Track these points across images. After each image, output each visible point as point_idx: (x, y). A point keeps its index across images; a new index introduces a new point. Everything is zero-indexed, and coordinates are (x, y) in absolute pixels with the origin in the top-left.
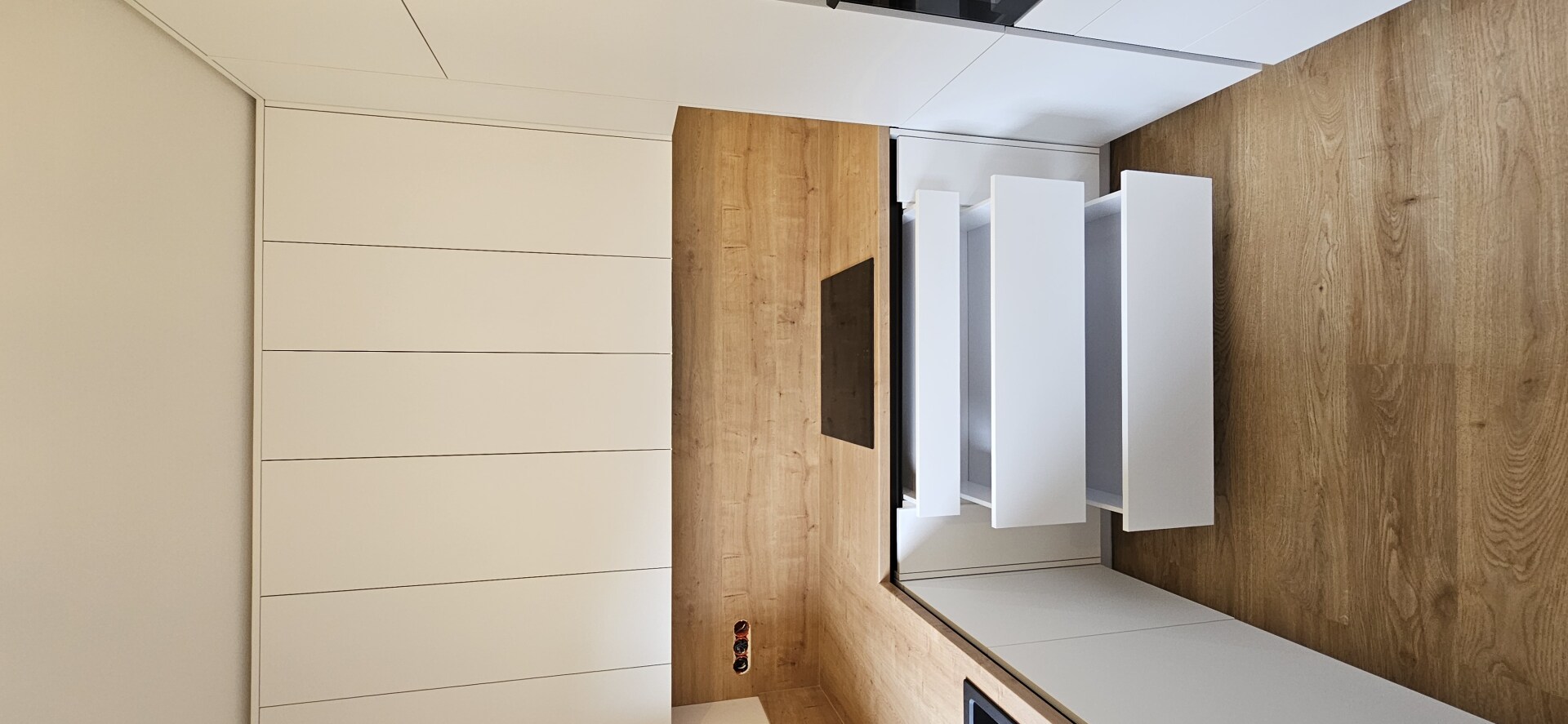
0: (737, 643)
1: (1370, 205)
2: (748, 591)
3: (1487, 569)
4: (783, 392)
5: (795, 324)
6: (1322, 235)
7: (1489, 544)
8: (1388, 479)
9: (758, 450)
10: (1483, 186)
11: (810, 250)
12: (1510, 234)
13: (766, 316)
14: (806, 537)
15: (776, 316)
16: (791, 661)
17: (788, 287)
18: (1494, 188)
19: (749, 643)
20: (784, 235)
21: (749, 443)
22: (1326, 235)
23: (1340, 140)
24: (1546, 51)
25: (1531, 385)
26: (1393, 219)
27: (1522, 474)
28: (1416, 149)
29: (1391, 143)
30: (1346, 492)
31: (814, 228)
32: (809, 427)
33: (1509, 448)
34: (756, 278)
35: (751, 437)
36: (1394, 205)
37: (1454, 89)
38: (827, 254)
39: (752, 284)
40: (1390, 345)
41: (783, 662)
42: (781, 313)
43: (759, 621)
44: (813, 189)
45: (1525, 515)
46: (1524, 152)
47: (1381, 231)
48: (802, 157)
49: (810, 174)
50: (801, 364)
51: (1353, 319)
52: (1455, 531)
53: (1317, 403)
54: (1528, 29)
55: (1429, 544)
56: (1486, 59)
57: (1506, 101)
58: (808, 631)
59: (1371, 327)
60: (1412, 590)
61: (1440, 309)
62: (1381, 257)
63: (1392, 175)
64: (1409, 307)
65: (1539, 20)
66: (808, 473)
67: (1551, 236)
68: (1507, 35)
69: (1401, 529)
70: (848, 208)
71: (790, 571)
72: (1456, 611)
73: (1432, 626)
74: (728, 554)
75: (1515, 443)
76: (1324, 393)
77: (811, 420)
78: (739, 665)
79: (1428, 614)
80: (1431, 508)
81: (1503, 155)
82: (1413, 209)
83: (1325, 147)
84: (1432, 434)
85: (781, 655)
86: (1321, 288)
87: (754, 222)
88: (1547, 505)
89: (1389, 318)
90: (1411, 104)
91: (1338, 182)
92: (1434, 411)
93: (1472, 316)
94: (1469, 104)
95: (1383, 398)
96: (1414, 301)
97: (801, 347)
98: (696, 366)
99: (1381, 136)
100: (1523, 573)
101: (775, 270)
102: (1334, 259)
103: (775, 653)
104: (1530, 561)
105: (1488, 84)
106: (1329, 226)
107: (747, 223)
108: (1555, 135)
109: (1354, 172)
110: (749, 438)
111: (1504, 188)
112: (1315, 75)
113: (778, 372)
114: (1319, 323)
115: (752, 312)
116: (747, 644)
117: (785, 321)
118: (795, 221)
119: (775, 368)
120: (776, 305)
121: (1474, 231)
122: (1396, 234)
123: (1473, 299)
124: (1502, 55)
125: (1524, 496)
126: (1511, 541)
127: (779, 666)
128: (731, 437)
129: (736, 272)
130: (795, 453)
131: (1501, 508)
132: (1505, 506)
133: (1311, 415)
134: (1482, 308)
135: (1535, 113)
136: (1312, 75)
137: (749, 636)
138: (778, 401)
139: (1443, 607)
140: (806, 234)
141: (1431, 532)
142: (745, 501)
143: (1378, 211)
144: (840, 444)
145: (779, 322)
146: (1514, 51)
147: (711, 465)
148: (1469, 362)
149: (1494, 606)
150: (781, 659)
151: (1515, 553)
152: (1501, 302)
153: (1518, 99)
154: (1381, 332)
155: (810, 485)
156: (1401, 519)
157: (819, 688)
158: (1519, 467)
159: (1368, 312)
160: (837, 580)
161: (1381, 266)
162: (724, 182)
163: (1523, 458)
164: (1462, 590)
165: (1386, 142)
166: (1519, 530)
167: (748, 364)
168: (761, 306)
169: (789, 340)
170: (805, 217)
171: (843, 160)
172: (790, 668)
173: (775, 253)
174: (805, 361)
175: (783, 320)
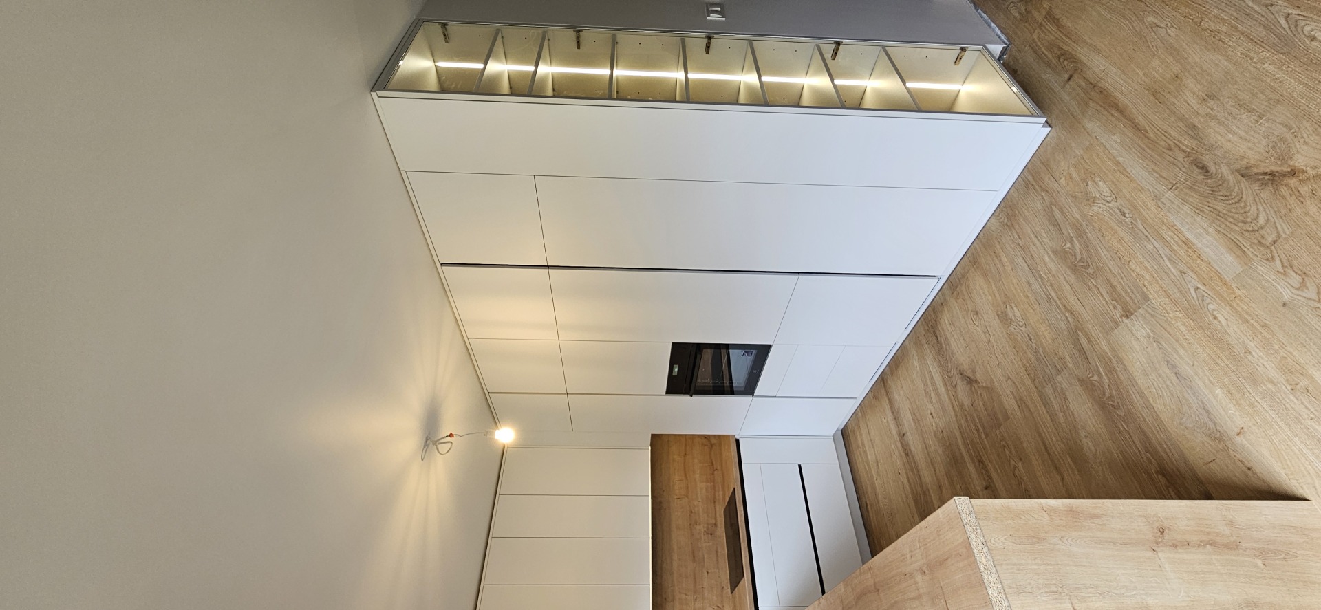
1: (898, 439)
4: (709, 571)
5: (713, 536)
9: (698, 604)
10: (912, 426)
11: (717, 498)
13: (698, 531)
15: (703, 531)
17: (708, 516)
20: (704, 491)
21: (693, 600)
23: (887, 419)
26: (903, 442)
28: (899, 418)
31: (719, 487)
32: (725, 591)
34: (692, 512)
35: (694, 597)
36: (902, 437)
37: (900, 402)
38: (724, 498)
39: (690, 515)
42: (705, 529)
44: (716, 469)
46: (914, 414)
47: (903, 447)
48: (710, 456)
49: (714, 463)
50: (717, 557)
63: (898, 427)
87: (690, 486)
96: (915, 469)
97: (717, 548)
101: (701, 508)
102: (899, 462)
106: (894, 450)
107: (686, 487)
109: (891, 427)
110: (692, 597)
111: (915, 426)
113: (706, 561)
115: (691, 529)
118: (709, 484)
119: (704, 559)
120: (702, 526)
121: (916, 440)
128: (683, 596)
129: (682, 510)
130: (718, 607)
138: (707, 576)
140: (715, 491)
144: (737, 590)
145: (704, 534)
162: (675, 469)
165: (894, 417)
167: (690, 556)
168: (695, 526)
169: (710, 544)
170: (714, 482)
171: (723, 452)
173: (700, 500)
174: (719, 554)
175: (706, 533)
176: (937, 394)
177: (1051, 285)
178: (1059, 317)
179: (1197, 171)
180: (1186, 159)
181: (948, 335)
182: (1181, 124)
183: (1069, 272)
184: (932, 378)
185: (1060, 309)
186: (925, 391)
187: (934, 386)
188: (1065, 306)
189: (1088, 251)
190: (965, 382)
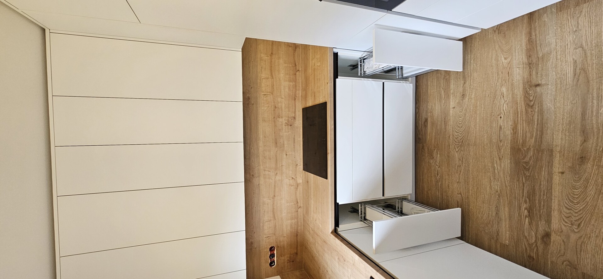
0: (270, 255)
1: (521, 86)
2: (275, 234)
3: (563, 226)
4: (288, 154)
5: (292, 126)
6: (502, 97)
7: (564, 218)
8: (525, 191)
9: (278, 178)
10: (566, 81)
11: (297, 96)
12: (577, 101)
13: (280, 123)
14: (297, 211)
15: (284, 122)
16: (292, 261)
17: (289, 111)
18: (571, 83)
19: (275, 255)
20: (287, 90)
21: (274, 175)
22: (503, 96)
23: (510, 60)
24: (594, 30)
25: (583, 159)
26: (530, 92)
27: (578, 192)
28: (540, 65)
29: (530, 62)
30: (509, 195)
31: (299, 87)
32: (298, 167)
33: (573, 182)
34: (276, 107)
35: (275, 173)
36: (531, 87)
37: (556, 43)
38: (305, 97)
39: (274, 110)
40: (527, 140)
41: (289, 261)
42: (286, 122)
43: (279, 246)
44: (298, 70)
45: (578, 208)
46: (583, 70)
47: (525, 97)
48: (294, 57)
49: (297, 64)
50: (294, 142)
51: (513, 130)
52: (551, 212)
53: (498, 161)
54: (587, 21)
55: (540, 216)
56: (570, 32)
57: (577, 49)
58: (299, 248)
59: (520, 133)
60: (533, 233)
61: (548, 128)
62: (525, 107)
63: (530, 75)
64: (535, 126)
65: (591, 18)
66: (298, 186)
67: (592, 102)
68: (578, 23)
69: (530, 210)
70: (314, 80)
71: (291, 225)
72: (550, 242)
73: (541, 247)
74: (266, 220)
75: (576, 180)
76: (501, 157)
77: (299, 165)
78: (271, 264)
79: (539, 242)
80: (542, 203)
81: (575, 70)
82: (538, 89)
83: (504, 62)
84: (543, 175)
85: (288, 259)
86: (501, 117)
87: (275, 84)
88: (587, 204)
89: (528, 130)
90: (539, 48)
91: (509, 76)
92: (544, 167)
93: (560, 131)
94: (562, 49)
95: (524, 161)
96: (537, 124)
97: (294, 135)
98: (252, 144)
99: (526, 60)
100: (577, 229)
101: (284, 104)
102: (506, 106)
103: (286, 258)
104: (579, 225)
105: (570, 42)
106: (505, 94)
107: (272, 85)
108: (596, 63)
109: (515, 73)
110: (274, 173)
111: (575, 83)
112: (500, 33)
113: (285, 146)
114: (500, 131)
115: (275, 122)
116: (274, 255)
117: (288, 125)
118: (291, 84)
119: (284, 144)
120: (284, 118)
121: (562, 99)
122: (531, 98)
123: (561, 124)
124: (576, 31)
125: (578, 200)
126: (573, 217)
127: (287, 263)
128: (267, 173)
129: (268, 105)
130: (293, 178)
131: (569, 205)
132: (570, 204)
133: (496, 165)
134: (564, 129)
135: (589, 54)
136: (499, 33)
137: (275, 252)
138: (285, 158)
139: (545, 240)
140: (296, 90)
141: (541, 212)
142: (273, 198)
143: (524, 88)
144: (312, 176)
145: (285, 125)
146: (581, 30)
147: (259, 185)
148: (558, 149)
149: (565, 240)
150: (288, 260)
151: (574, 221)
152: (572, 127)
153: (582, 49)
154: (524, 136)
155: (298, 191)
156: (530, 207)
157: (303, 270)
158: (577, 189)
159: (519, 127)
160: (311, 229)
161: (525, 110)
162: (262, 67)
163: (578, 186)
164: (553, 234)
165: (528, 62)
166: (576, 213)
167: (273, 143)
168: (278, 119)
169: (290, 133)
170: (295, 82)
171: (312, 60)
172: (292, 263)
173: (283, 97)
174: (296, 141)
175: (287, 124)
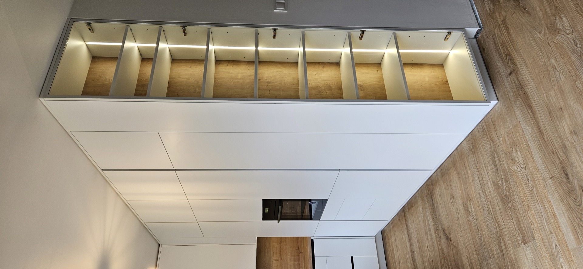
18: (419, 250)
29: (409, 239)
37: (411, 228)
46: (419, 242)
47: (412, 259)
48: (297, 243)
49: (300, 248)
83: (404, 238)
87: (283, 264)
90: (409, 230)
91: (407, 248)
94: (413, 232)
105: (414, 227)
106: (408, 258)
121: (419, 259)
143: (411, 254)
162: (273, 252)
170: (299, 261)
176: (431, 236)
177: (490, 202)
178: (493, 224)
179: (564, 175)
180: (560, 164)
181: (439, 203)
182: (559, 140)
183: (499, 199)
184: (429, 225)
185: (493, 219)
186: (425, 231)
187: (430, 231)
188: (496, 219)
189: (509, 191)
190: (445, 237)
